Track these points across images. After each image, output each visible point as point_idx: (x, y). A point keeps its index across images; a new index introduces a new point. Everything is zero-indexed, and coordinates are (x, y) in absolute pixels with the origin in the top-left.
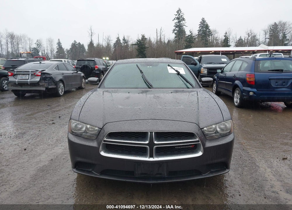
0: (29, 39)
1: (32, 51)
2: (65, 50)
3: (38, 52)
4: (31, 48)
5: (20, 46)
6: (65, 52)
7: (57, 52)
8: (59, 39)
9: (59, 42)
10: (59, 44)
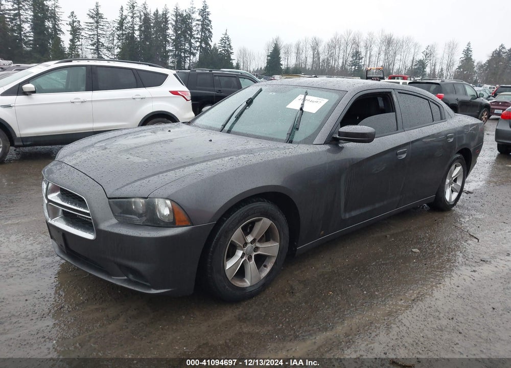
0: (416, 45)
1: (415, 65)
2: (475, 64)
3: (424, 68)
4: (414, 60)
5: (398, 57)
6: (474, 68)
7: (459, 68)
8: (469, 43)
9: (468, 49)
10: (468, 52)
